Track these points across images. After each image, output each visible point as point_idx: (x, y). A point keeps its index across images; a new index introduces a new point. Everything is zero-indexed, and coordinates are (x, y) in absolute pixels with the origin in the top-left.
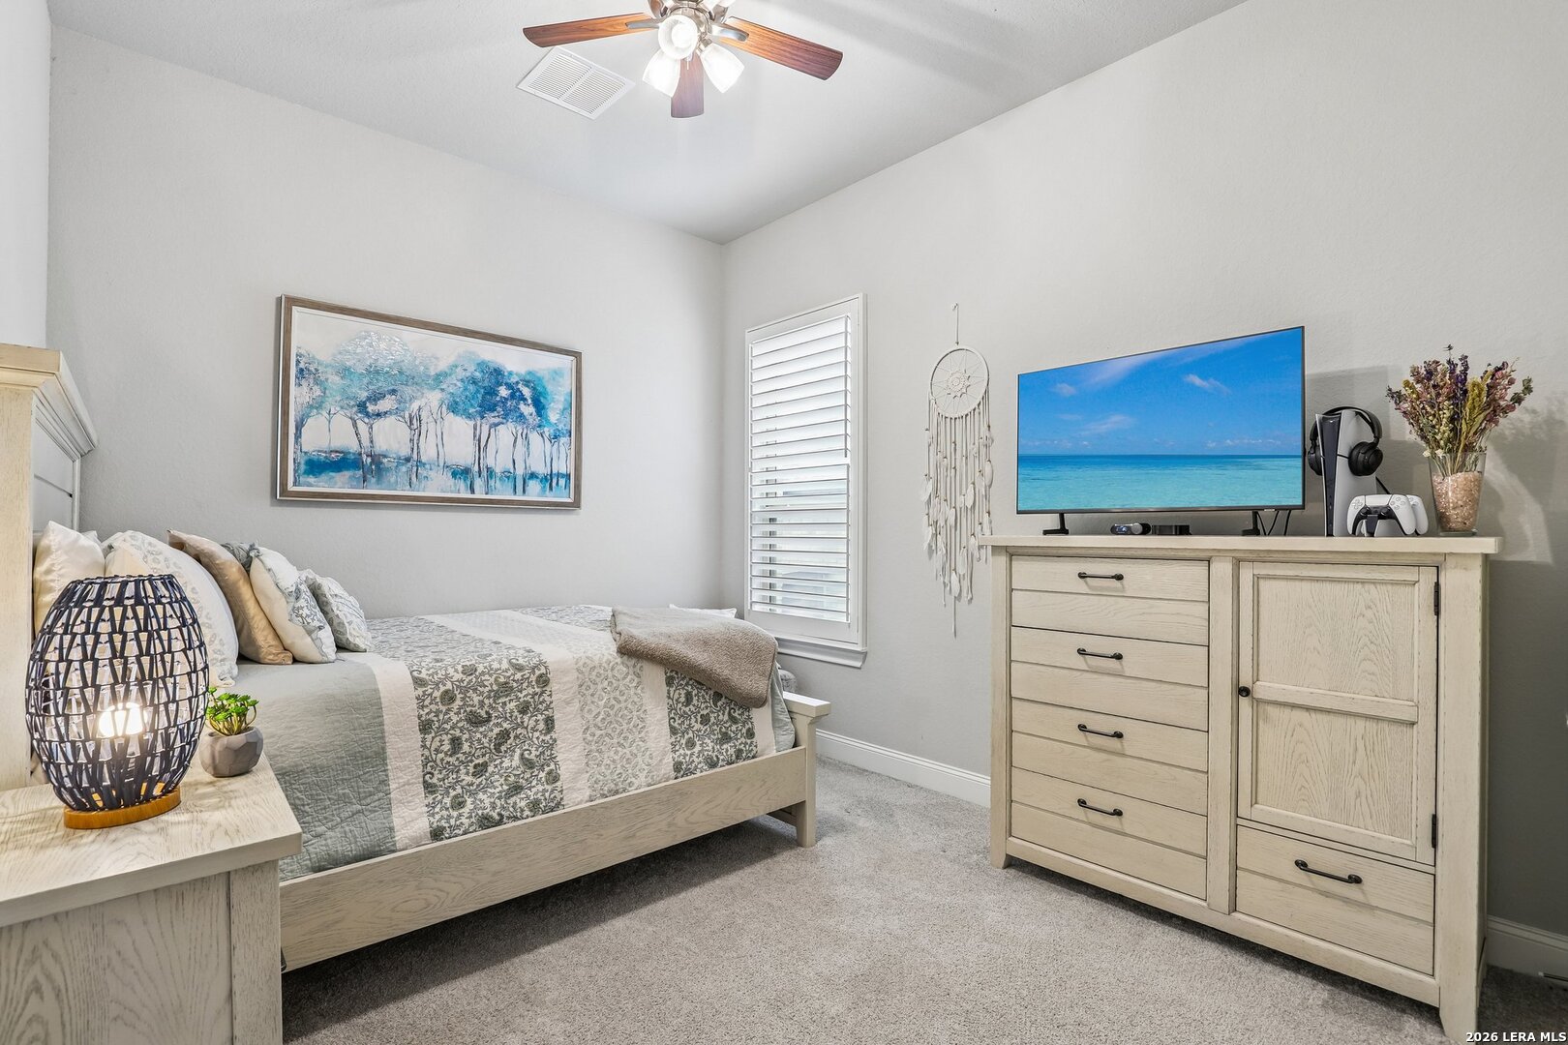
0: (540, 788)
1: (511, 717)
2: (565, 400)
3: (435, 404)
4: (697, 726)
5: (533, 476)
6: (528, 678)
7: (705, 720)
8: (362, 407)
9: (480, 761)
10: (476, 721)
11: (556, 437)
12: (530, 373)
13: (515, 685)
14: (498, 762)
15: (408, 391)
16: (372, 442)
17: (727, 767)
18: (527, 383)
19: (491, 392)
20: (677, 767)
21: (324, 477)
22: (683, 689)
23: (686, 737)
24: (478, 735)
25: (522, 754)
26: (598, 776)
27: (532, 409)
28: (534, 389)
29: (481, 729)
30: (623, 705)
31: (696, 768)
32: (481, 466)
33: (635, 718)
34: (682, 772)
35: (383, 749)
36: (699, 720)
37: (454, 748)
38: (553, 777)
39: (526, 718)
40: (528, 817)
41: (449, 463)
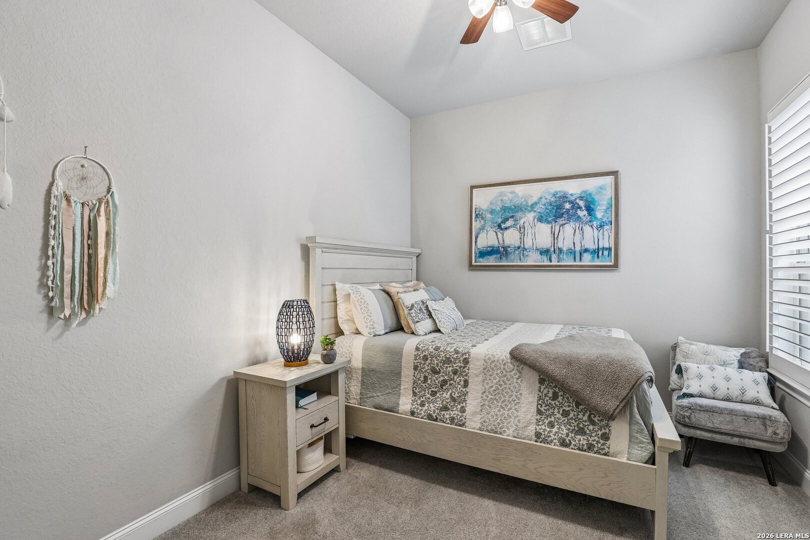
0: (457, 413)
1: (449, 374)
2: (608, 203)
3: (531, 219)
4: (558, 416)
5: (586, 250)
6: (459, 358)
7: (565, 414)
8: (499, 226)
9: (434, 390)
10: (435, 372)
11: (601, 226)
12: (584, 192)
13: (453, 360)
14: (441, 393)
15: (519, 215)
16: (503, 241)
17: (577, 452)
18: (581, 198)
19: (560, 207)
20: (538, 435)
21: (485, 258)
22: (552, 389)
23: (549, 419)
24: (434, 378)
25: (451, 394)
26: (486, 419)
27: (585, 213)
28: (586, 200)
29: (436, 376)
30: (508, 386)
31: (551, 441)
32: (555, 247)
33: (514, 396)
34: (541, 440)
35: (401, 372)
36: (561, 412)
37: (425, 380)
38: (463, 410)
39: (456, 377)
40: (448, 423)
41: (538, 248)
